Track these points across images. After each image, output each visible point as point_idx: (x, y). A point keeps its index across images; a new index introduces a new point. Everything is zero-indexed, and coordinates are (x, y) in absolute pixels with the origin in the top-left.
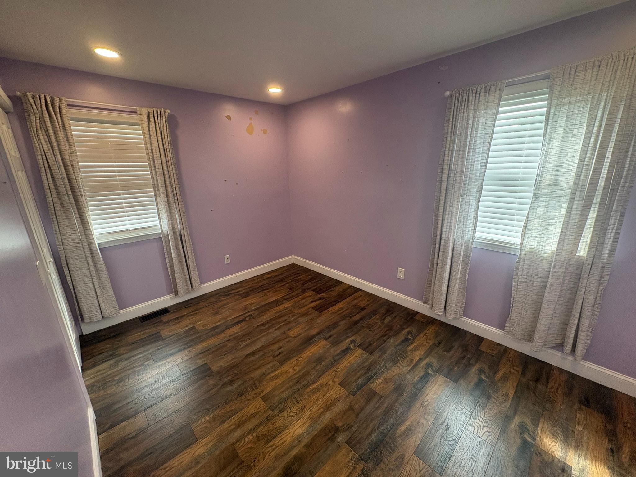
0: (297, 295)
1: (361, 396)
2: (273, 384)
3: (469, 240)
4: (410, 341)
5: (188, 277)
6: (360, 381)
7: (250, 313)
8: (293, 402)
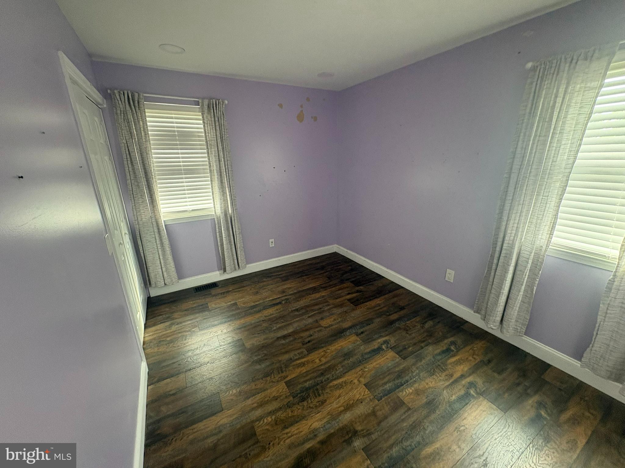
0: (335, 285)
1: (386, 403)
2: (298, 371)
3: (542, 246)
4: (452, 353)
5: (235, 256)
6: (387, 387)
7: (286, 297)
8: (315, 394)
